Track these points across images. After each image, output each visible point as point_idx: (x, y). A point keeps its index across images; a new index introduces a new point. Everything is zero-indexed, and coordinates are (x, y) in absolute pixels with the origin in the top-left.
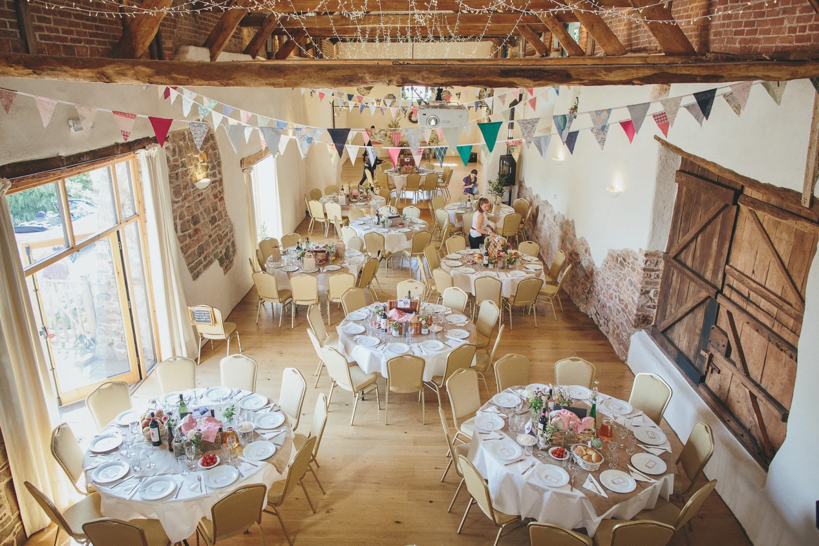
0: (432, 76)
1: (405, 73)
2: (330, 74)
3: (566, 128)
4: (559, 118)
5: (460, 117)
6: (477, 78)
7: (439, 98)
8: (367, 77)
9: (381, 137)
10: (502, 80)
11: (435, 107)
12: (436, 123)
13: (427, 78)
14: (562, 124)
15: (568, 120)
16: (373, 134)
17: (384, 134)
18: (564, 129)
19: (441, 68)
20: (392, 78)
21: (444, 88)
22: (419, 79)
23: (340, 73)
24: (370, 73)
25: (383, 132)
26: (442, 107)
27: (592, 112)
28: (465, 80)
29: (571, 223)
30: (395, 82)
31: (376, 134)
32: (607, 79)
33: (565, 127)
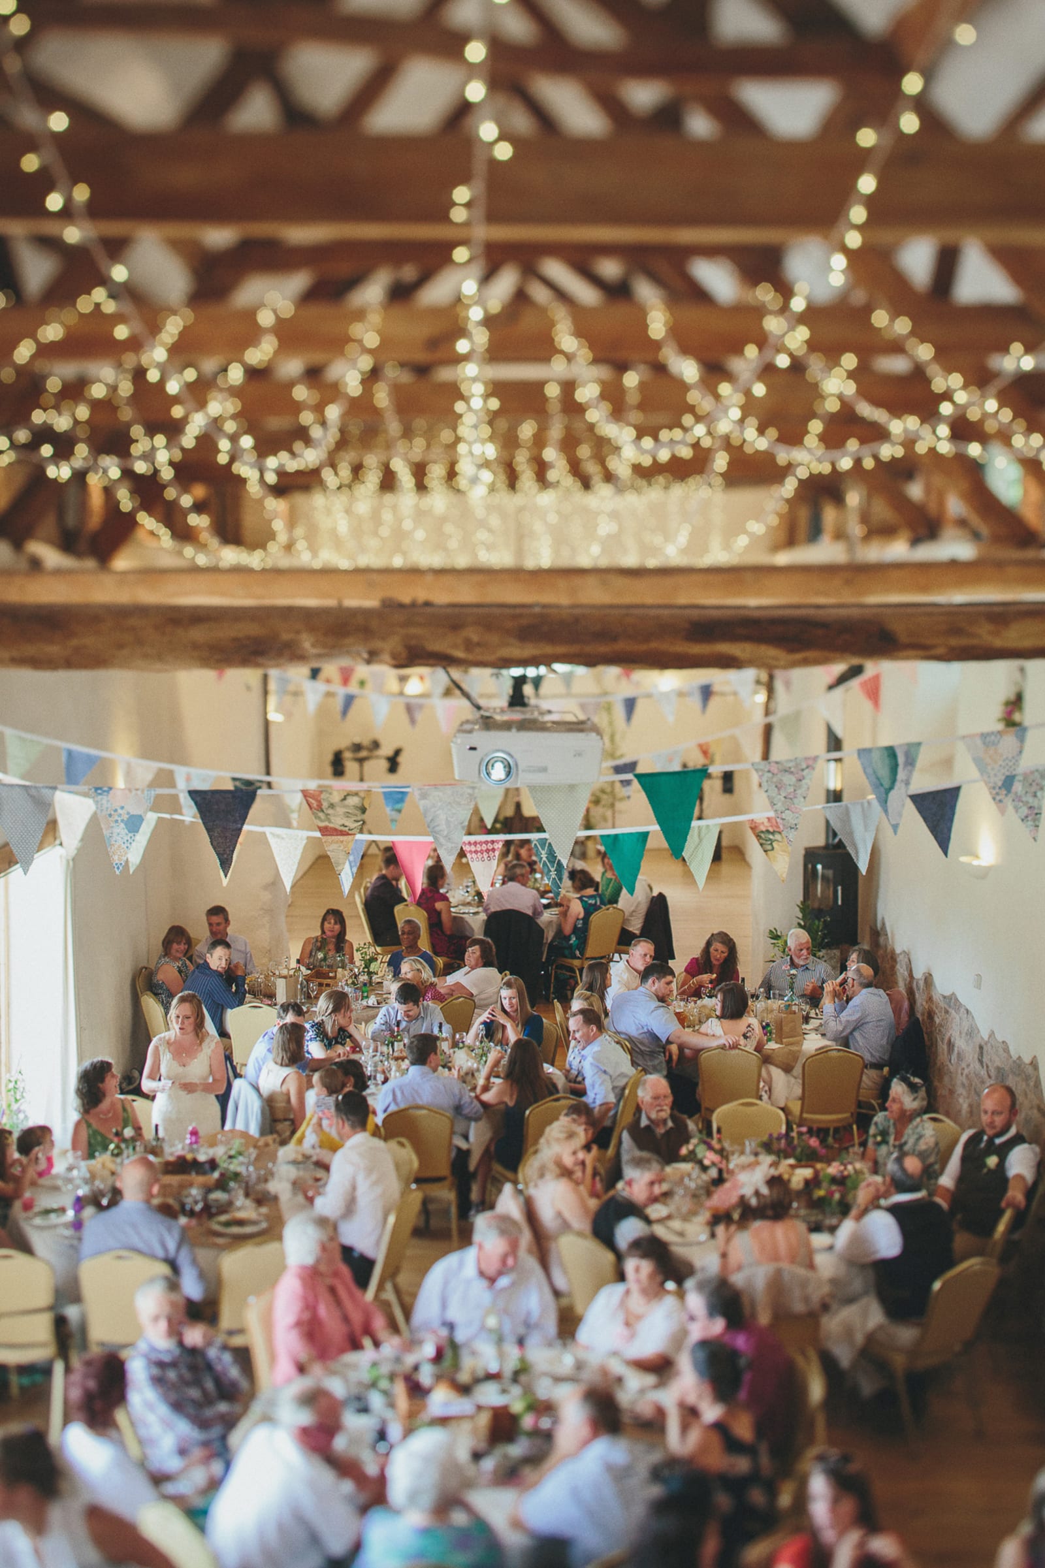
0: (494, 639)
1: (413, 631)
2: (198, 634)
3: (898, 785)
4: (876, 756)
5: (579, 754)
6: (621, 646)
7: (517, 699)
8: (307, 643)
9: (347, 815)
10: (697, 649)
11: (507, 726)
12: (508, 774)
13: (478, 644)
14: (884, 773)
15: (901, 760)
16: (325, 805)
17: (356, 807)
18: (891, 788)
19: (521, 616)
20: (378, 644)
21: (531, 672)
22: (455, 646)
23: (226, 632)
24: (312, 629)
25: (353, 801)
26: (526, 726)
27: (971, 736)
28: (589, 649)
29: (1030, 1070)
30: (386, 657)
31: (332, 806)
32: (998, 643)
33: (894, 780)
